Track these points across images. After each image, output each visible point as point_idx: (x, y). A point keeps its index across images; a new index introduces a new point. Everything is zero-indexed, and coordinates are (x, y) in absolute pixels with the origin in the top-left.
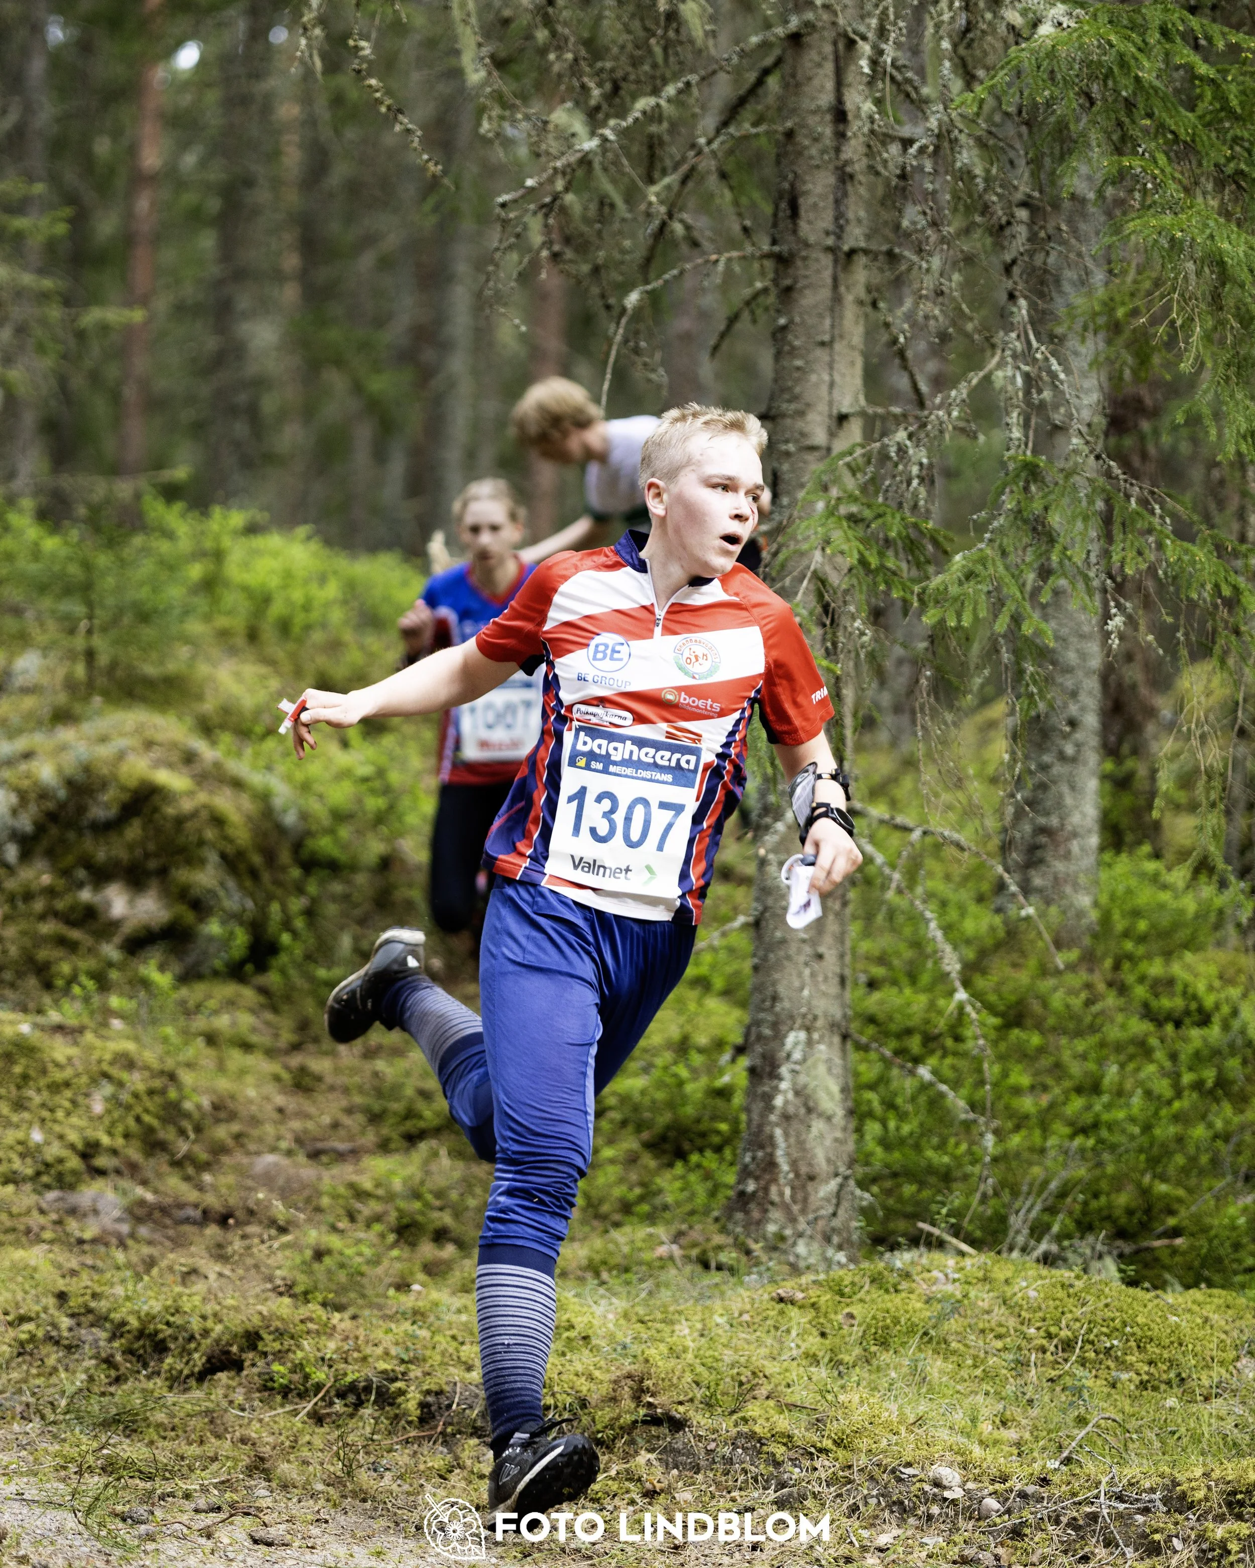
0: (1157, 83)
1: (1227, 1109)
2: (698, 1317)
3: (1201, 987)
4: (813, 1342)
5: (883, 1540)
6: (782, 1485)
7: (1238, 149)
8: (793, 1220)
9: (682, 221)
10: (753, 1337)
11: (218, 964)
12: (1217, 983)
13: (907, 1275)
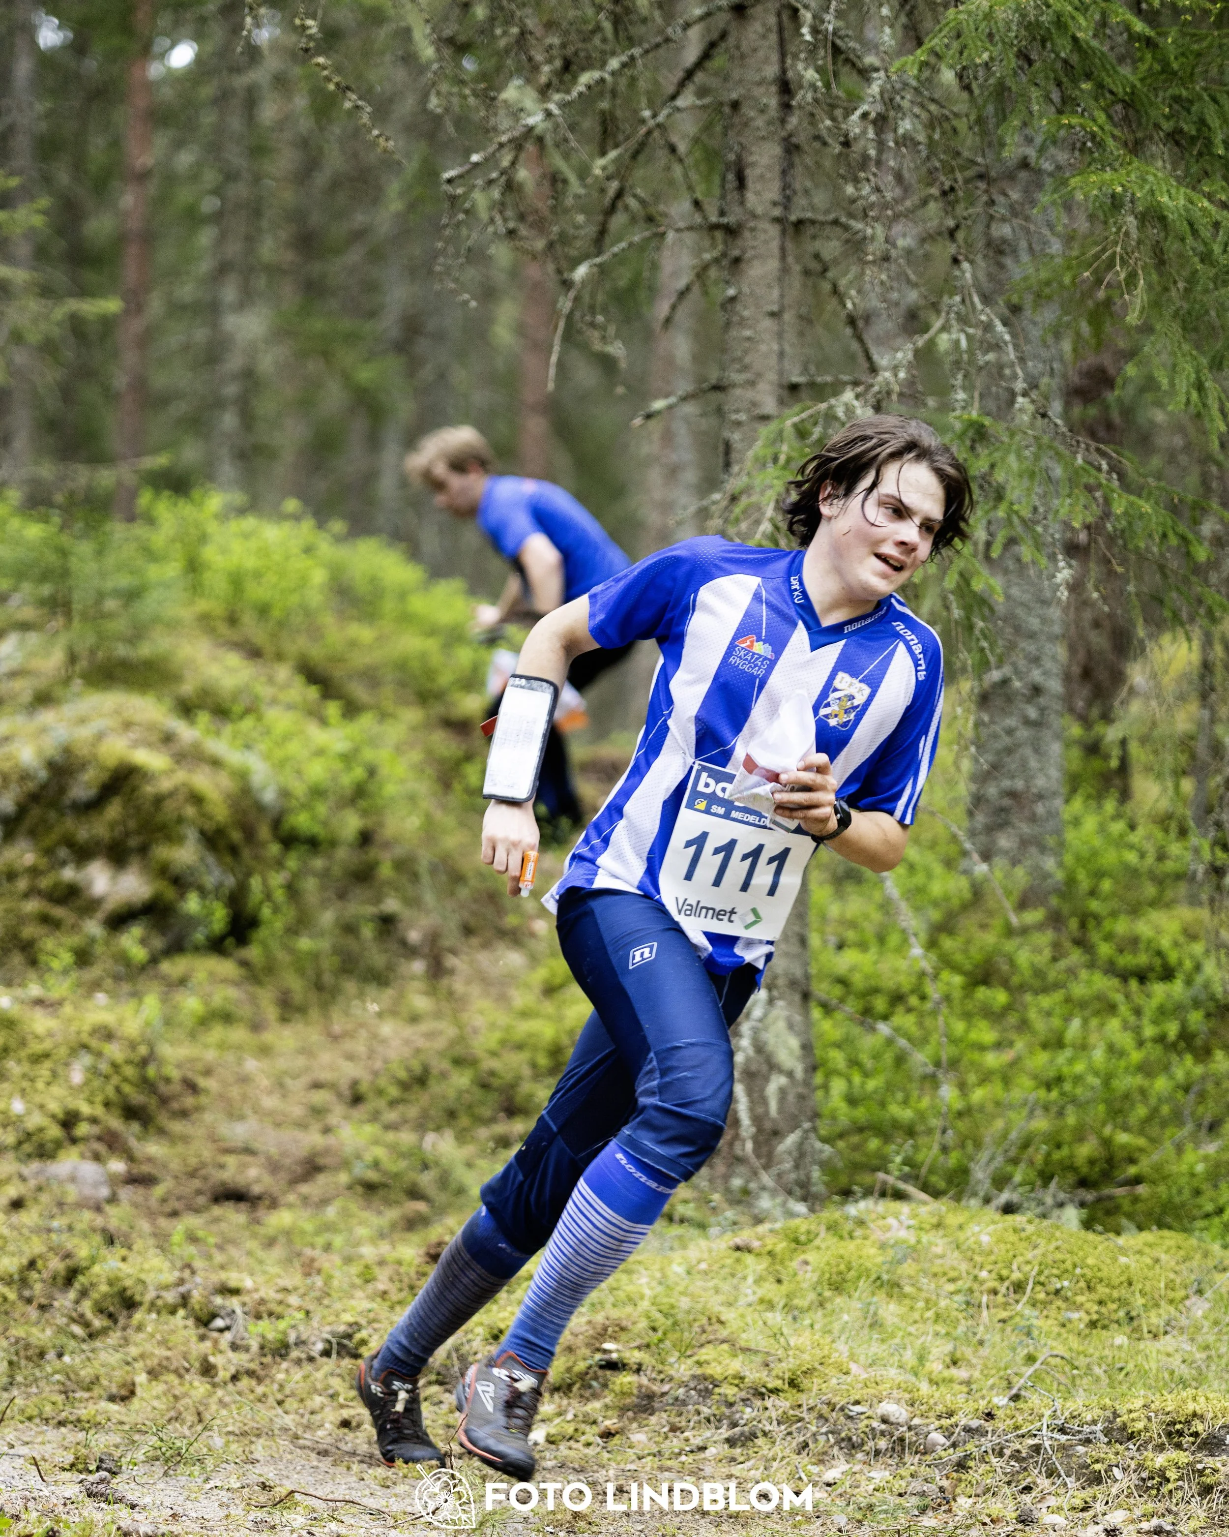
0: (1095, 43)
1: (1189, 1059)
2: (657, 1266)
3: (1165, 943)
4: (769, 1289)
5: (830, 1475)
6: (734, 1425)
7: (1176, 107)
8: (755, 1173)
9: (635, 196)
10: (711, 1284)
11: (199, 936)
12: (1181, 939)
13: (861, 1223)
